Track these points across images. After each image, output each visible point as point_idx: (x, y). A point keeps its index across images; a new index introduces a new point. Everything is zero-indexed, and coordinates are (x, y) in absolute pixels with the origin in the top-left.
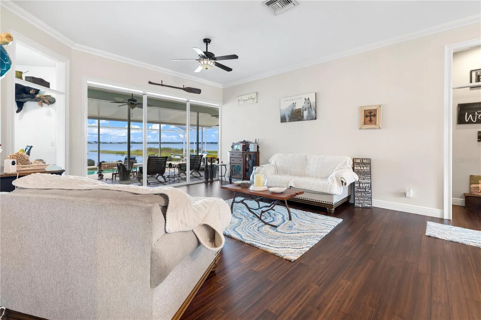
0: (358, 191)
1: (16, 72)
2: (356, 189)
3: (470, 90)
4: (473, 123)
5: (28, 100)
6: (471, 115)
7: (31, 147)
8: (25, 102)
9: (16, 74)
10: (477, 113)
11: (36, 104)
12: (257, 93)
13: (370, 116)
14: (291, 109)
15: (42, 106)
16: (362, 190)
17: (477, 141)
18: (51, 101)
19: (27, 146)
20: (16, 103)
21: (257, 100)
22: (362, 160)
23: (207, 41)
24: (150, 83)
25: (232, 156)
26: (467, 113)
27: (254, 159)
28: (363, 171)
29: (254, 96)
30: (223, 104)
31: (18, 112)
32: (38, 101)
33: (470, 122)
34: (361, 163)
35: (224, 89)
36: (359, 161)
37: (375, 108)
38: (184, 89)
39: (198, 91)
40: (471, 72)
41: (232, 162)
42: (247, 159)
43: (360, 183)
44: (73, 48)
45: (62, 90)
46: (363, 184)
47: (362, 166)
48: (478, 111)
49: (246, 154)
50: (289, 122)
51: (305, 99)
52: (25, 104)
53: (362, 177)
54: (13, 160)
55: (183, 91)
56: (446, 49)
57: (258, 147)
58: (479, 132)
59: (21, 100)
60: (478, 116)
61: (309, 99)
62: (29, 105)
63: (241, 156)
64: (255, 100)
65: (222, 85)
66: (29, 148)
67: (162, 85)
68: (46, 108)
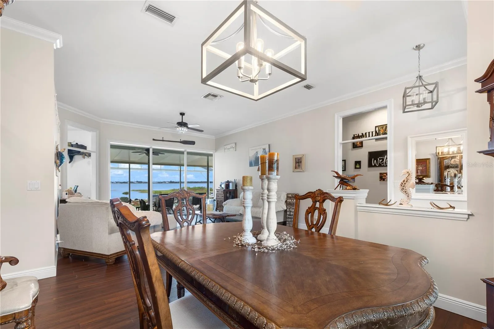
0: (289, 217)
1: (68, 143)
2: (288, 216)
3: (376, 141)
4: (377, 166)
5: (76, 155)
6: (375, 161)
7: (78, 186)
8: (74, 156)
9: (68, 144)
10: (379, 159)
11: (81, 156)
12: (236, 144)
13: (299, 162)
14: (255, 157)
15: (84, 158)
16: (292, 217)
17: (379, 180)
18: (89, 155)
19: (76, 186)
20: (69, 157)
21: (236, 149)
22: (292, 195)
23: (182, 114)
24: (154, 140)
25: (218, 193)
26: (373, 159)
27: (233, 195)
28: (293, 203)
29: (234, 145)
30: (216, 152)
31: (70, 162)
32: (82, 155)
33: (375, 166)
34: (292, 197)
35: (216, 139)
36: (290, 196)
37: (300, 156)
38: (181, 142)
39: (193, 143)
40: (376, 127)
41: (218, 197)
42: (228, 195)
43: (290, 212)
44: (101, 122)
45: (94, 150)
46: (292, 212)
47: (293, 199)
48: (380, 158)
49: (227, 191)
50: (254, 166)
51: (263, 149)
52: (74, 157)
53: (292, 207)
54: (66, 192)
55: (179, 143)
56: (336, 116)
57: (236, 186)
58: (380, 173)
59: (72, 155)
60: (379, 161)
61: (265, 149)
62: (76, 157)
63: (223, 193)
64: (234, 149)
65: (214, 137)
66: (76, 187)
67: (163, 141)
68: (87, 159)
